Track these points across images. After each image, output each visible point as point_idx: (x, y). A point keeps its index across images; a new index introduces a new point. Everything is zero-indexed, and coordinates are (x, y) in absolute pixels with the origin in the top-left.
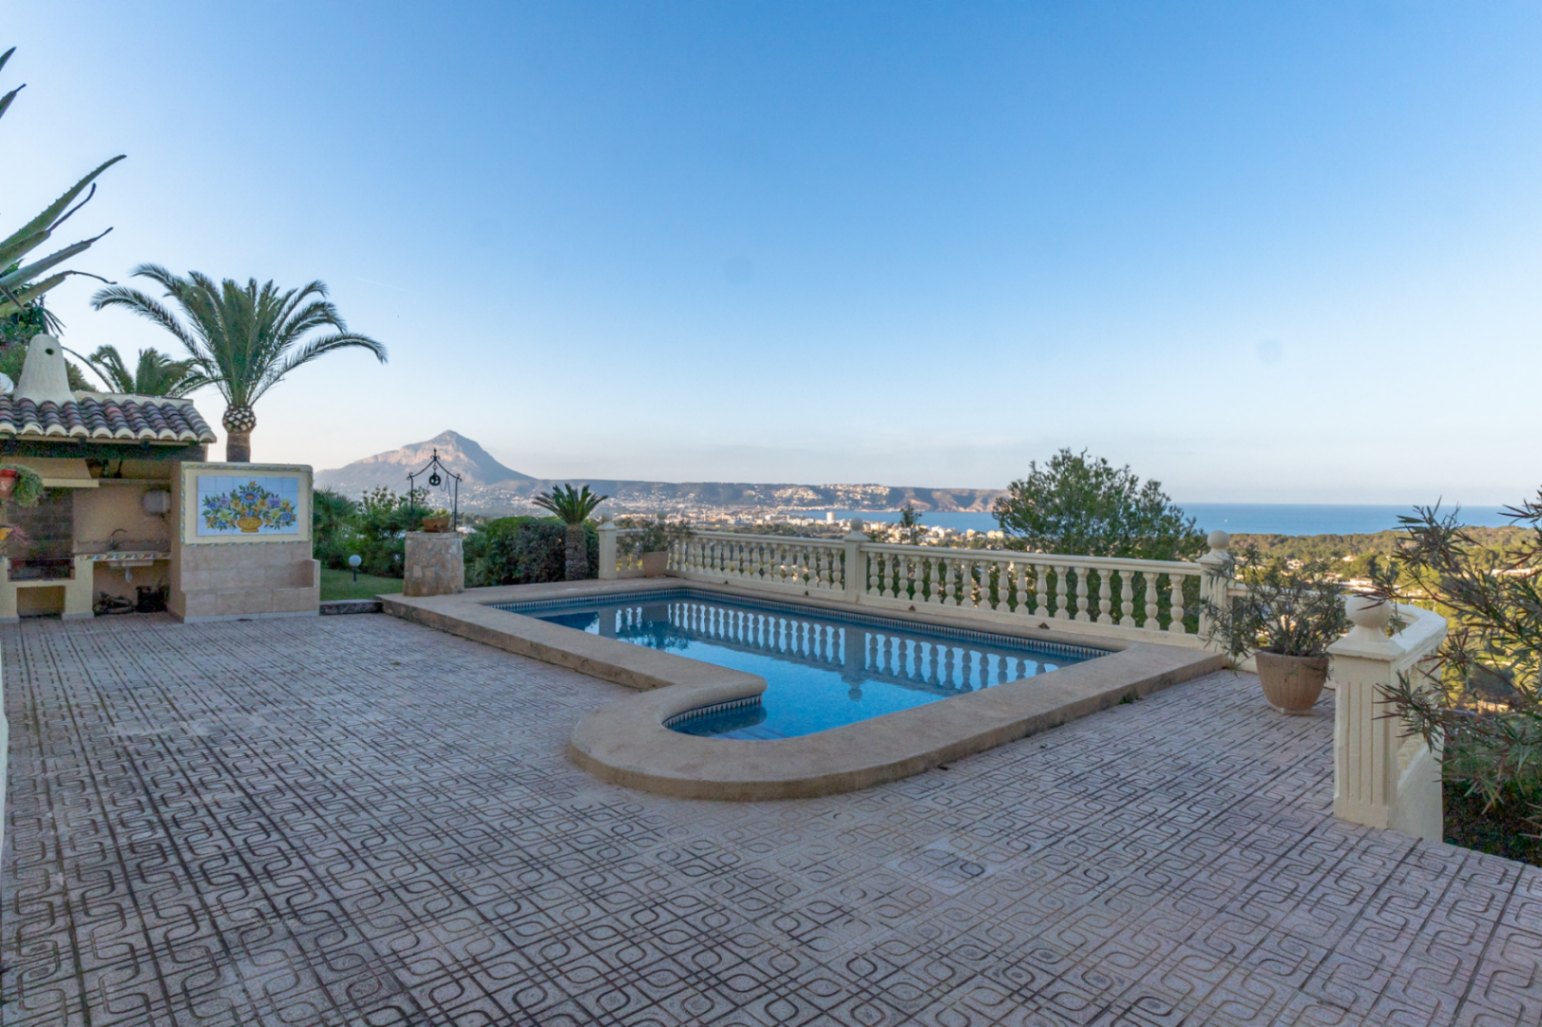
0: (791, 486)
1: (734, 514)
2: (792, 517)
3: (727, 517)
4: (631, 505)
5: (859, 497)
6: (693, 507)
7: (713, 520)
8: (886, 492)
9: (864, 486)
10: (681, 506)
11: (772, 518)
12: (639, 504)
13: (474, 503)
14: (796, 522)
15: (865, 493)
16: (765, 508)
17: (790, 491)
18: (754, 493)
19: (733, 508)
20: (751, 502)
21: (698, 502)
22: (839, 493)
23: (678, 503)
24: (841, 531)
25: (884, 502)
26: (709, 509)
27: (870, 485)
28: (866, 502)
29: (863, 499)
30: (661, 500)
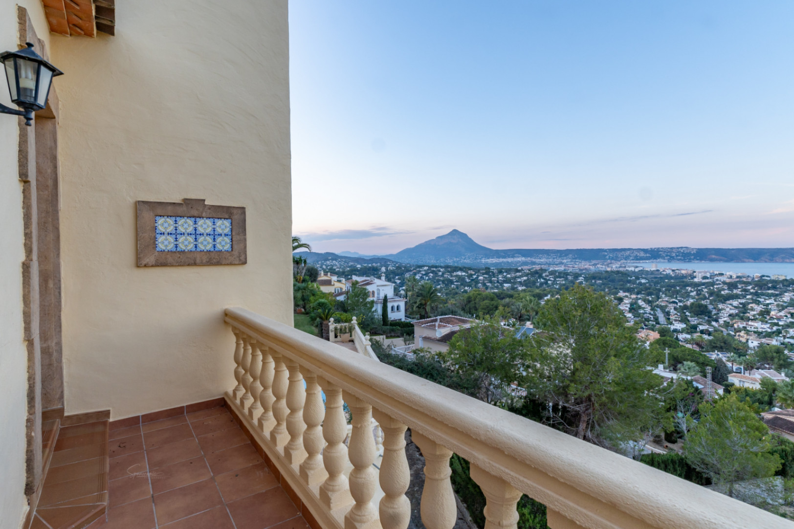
0: (629, 249)
1: (595, 265)
2: (629, 267)
3: (591, 267)
4: (537, 261)
5: (674, 254)
6: (571, 262)
7: (582, 268)
8: (695, 251)
9: (678, 248)
10: (565, 261)
11: (616, 267)
12: (542, 261)
13: (465, 261)
14: (633, 269)
15: (679, 252)
16: (613, 261)
17: (628, 253)
18: (606, 254)
19: (594, 262)
20: (604, 258)
21: (573, 259)
22: (660, 253)
23: (563, 259)
24: (661, 274)
25: (692, 257)
26: (580, 263)
27: (682, 248)
28: (679, 258)
29: (677, 256)
30: (554, 258)
